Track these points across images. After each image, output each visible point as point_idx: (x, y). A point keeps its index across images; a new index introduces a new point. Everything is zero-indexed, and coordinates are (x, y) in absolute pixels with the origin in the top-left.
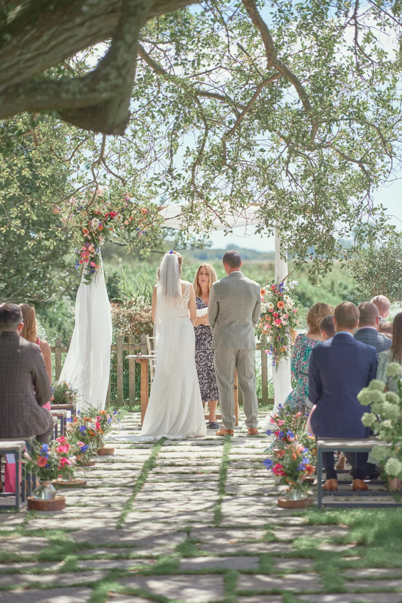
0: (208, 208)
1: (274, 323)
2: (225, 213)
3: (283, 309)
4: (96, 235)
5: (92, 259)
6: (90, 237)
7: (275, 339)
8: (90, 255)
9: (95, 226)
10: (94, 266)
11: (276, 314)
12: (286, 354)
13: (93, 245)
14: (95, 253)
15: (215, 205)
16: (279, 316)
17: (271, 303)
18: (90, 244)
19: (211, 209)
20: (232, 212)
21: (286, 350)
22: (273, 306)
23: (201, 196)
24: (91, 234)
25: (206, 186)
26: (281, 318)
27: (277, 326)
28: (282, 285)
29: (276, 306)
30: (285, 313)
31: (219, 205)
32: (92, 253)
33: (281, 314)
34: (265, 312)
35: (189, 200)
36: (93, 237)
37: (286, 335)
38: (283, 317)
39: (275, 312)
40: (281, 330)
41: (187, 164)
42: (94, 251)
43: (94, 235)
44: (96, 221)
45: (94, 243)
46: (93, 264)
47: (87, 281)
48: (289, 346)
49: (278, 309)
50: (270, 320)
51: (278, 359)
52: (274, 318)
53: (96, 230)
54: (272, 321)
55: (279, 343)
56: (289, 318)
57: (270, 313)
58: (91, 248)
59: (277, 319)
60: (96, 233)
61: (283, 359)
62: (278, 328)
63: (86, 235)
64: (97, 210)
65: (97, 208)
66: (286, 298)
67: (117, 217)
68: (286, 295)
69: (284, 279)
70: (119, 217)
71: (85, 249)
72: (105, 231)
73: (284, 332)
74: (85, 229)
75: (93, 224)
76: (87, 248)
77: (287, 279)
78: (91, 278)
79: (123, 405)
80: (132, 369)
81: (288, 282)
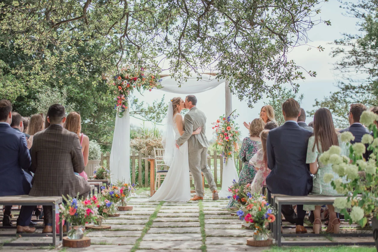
0: (188, 64)
1: (225, 139)
2: (197, 67)
3: (230, 131)
4: (126, 90)
5: (124, 103)
6: (122, 91)
7: (225, 148)
8: (122, 101)
9: (125, 85)
10: (125, 107)
11: (226, 134)
12: (231, 156)
13: (124, 95)
14: (125, 100)
15: (192, 62)
16: (228, 135)
17: (223, 127)
18: (122, 95)
19: (189, 64)
20: (201, 66)
21: (231, 154)
22: (224, 129)
23: (184, 56)
24: (123, 89)
25: (186, 51)
26: (228, 136)
27: (227, 140)
28: (229, 118)
29: (226, 129)
30: (231, 133)
31: (194, 62)
32: (124, 100)
33: (228, 134)
34: (220, 132)
35: (176, 59)
36: (124, 91)
37: (232, 145)
38: (230, 135)
39: (225, 133)
40: (229, 143)
41: (176, 36)
42: (124, 99)
43: (124, 90)
44: (125, 82)
45: (125, 94)
46: (124, 106)
47: (120, 116)
48: (233, 152)
49: (227, 131)
50: (222, 137)
51: (227, 159)
52: (224, 136)
53: (126, 87)
54: (224, 138)
55: (228, 150)
56: (233, 136)
57: (223, 133)
58: (123, 97)
59: (227, 136)
60: (126, 89)
61: (229, 159)
62: (227, 142)
63: (120, 90)
64: (127, 76)
65: (126, 75)
66: (232, 125)
67: (137, 80)
68: (232, 123)
69: (231, 114)
70: (139, 80)
71: (120, 98)
72: (131, 88)
73: (230, 144)
74: (120, 86)
75: (124, 83)
76: (121, 97)
77: (232, 114)
78: (123, 114)
79: (142, 187)
80: (147, 168)
81: (233, 115)
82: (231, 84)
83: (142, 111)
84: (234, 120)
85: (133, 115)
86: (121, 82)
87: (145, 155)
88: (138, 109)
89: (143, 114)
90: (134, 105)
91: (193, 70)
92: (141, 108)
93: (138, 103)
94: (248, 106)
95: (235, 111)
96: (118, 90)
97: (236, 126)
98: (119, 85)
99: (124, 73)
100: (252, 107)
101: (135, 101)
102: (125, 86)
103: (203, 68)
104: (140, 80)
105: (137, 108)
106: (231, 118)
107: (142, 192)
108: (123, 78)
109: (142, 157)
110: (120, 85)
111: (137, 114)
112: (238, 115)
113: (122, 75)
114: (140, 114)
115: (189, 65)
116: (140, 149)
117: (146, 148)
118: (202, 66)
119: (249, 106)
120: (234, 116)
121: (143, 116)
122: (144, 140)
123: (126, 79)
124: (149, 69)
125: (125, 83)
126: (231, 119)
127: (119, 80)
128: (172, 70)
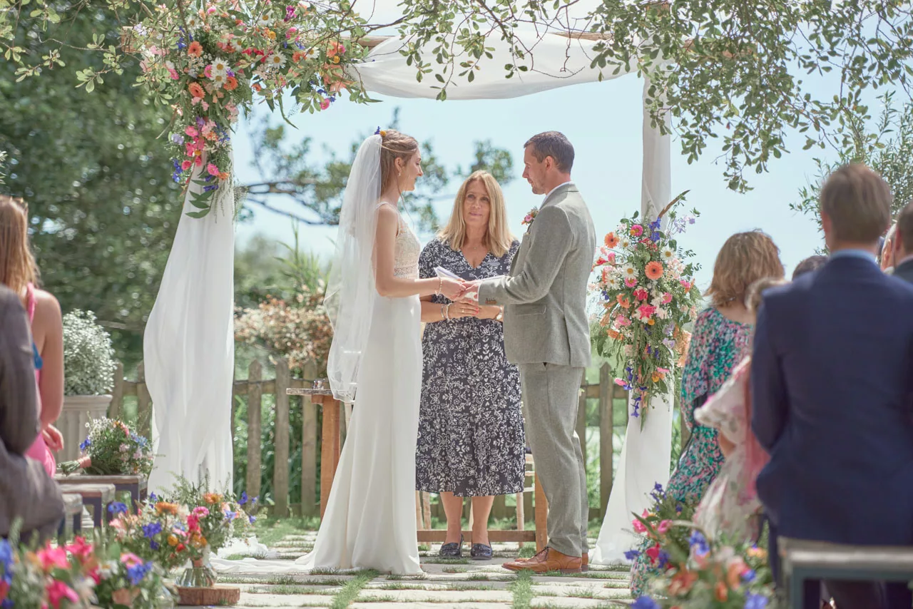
1: (638, 314)
2: (516, 16)
3: (659, 281)
4: (220, 100)
5: (211, 157)
6: (205, 106)
7: (640, 352)
8: (207, 148)
9: (219, 78)
10: (216, 173)
11: (642, 292)
12: (664, 388)
13: (212, 124)
14: (218, 143)
16: (650, 298)
17: (631, 266)
18: (206, 121)
19: (483, 5)
20: (532, 14)
21: (665, 379)
22: (636, 273)
24: (208, 97)
26: (653, 302)
27: (645, 320)
28: (656, 224)
29: (642, 273)
30: (664, 290)
32: (211, 143)
33: (653, 293)
34: (616, 287)
36: (213, 105)
37: (666, 341)
38: (659, 299)
39: (640, 288)
40: (654, 331)
42: (215, 137)
43: (215, 100)
44: (220, 67)
45: (216, 119)
46: (212, 169)
47: (198, 210)
48: (672, 369)
49: (647, 281)
50: (627, 306)
51: (647, 400)
52: (637, 303)
53: (221, 89)
54: (632, 310)
55: (649, 361)
56: (674, 302)
57: (629, 289)
58: (207, 129)
59: (646, 305)
60: (221, 95)
61: (656, 400)
62: (647, 326)
63: (196, 100)
64: (225, 41)
65: (224, 37)
66: (668, 254)
67: (271, 59)
68: (667, 248)
69: (664, 212)
70: (277, 60)
71: (195, 133)
72: (242, 94)
73: (660, 336)
74: (194, 85)
75: (214, 73)
76: (200, 130)
77: (671, 210)
78: (209, 203)
79: (288, 516)
80: (309, 435)
81: (673, 216)
82: (657, 92)
83: (301, 181)
84: (676, 237)
85: (260, 198)
86: (202, 64)
87: (306, 377)
88: (284, 172)
89: (309, 195)
90: (267, 154)
91: (499, 28)
92: (297, 168)
93: (287, 146)
94: (727, 183)
95: (682, 196)
96: (189, 101)
97: (688, 261)
98: (194, 80)
99: (217, 28)
100: (744, 188)
101: (273, 138)
102: (218, 85)
103: (538, 20)
104: (283, 59)
105: (280, 168)
106: (666, 226)
107: (289, 537)
108: (209, 47)
109: (291, 384)
110: (197, 80)
111: (280, 192)
112: (696, 212)
113: (207, 35)
114: (292, 193)
115: (483, 10)
116: (286, 350)
117: (310, 347)
118: (536, 13)
119: (733, 186)
120: (678, 217)
121: (304, 204)
122: (302, 311)
123: (224, 56)
124: (316, 23)
125: (219, 70)
126: (665, 232)
127: (194, 60)
128: (410, 28)
